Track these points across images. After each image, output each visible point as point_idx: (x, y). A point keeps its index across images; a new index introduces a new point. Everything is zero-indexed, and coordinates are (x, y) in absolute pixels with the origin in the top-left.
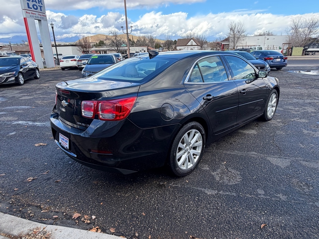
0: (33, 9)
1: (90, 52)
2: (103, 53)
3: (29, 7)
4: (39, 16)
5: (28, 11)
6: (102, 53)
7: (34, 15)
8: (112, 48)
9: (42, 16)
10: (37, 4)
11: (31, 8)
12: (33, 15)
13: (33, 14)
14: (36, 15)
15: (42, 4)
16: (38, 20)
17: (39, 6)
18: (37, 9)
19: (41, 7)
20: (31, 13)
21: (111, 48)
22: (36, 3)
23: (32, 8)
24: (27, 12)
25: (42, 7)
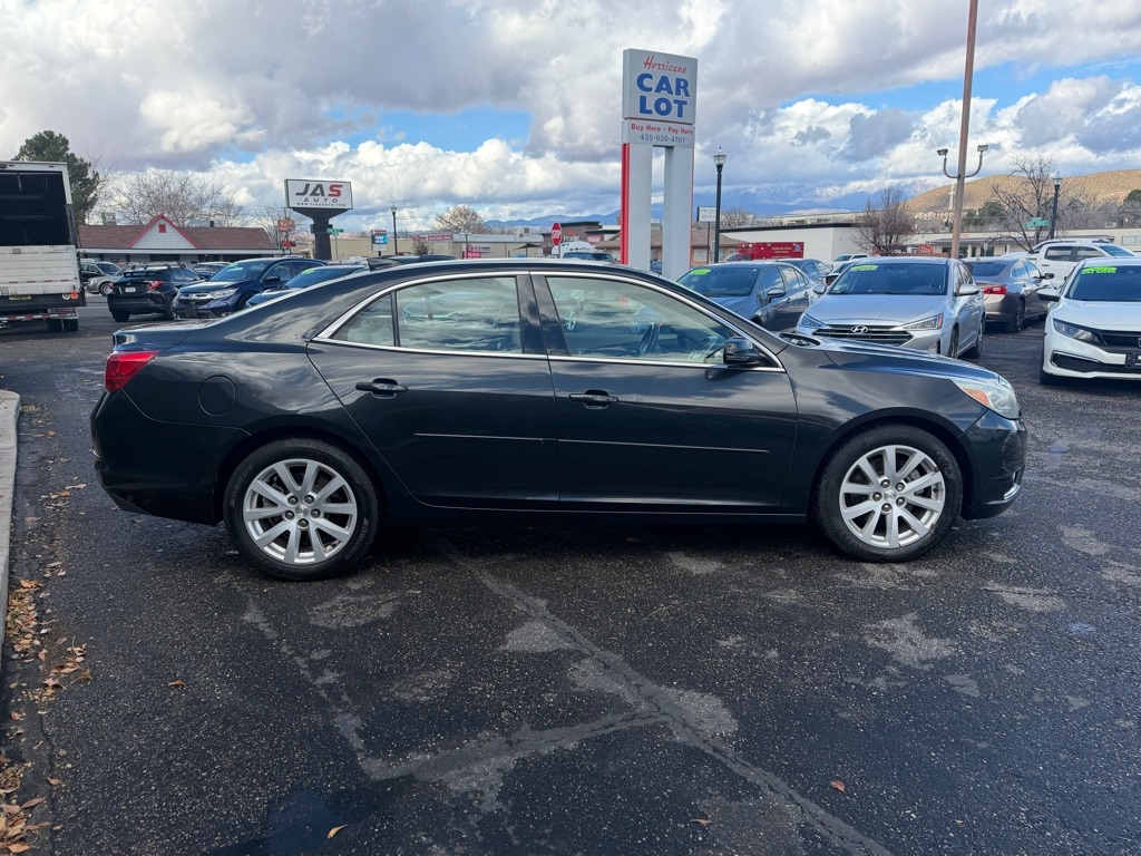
0: (655, 115)
1: (909, 250)
2: (978, 252)
3: (643, 109)
4: (671, 135)
5: (638, 123)
6: (973, 255)
7: (655, 134)
8: (1013, 234)
9: (680, 135)
10: (672, 98)
11: (650, 112)
12: (649, 132)
13: (653, 129)
14: (662, 133)
15: (687, 95)
16: (667, 147)
17: (675, 101)
18: (669, 110)
19: (681, 104)
20: (645, 128)
21: (1005, 234)
22: (671, 92)
23: (654, 111)
24: (633, 126)
25: (686, 103)
